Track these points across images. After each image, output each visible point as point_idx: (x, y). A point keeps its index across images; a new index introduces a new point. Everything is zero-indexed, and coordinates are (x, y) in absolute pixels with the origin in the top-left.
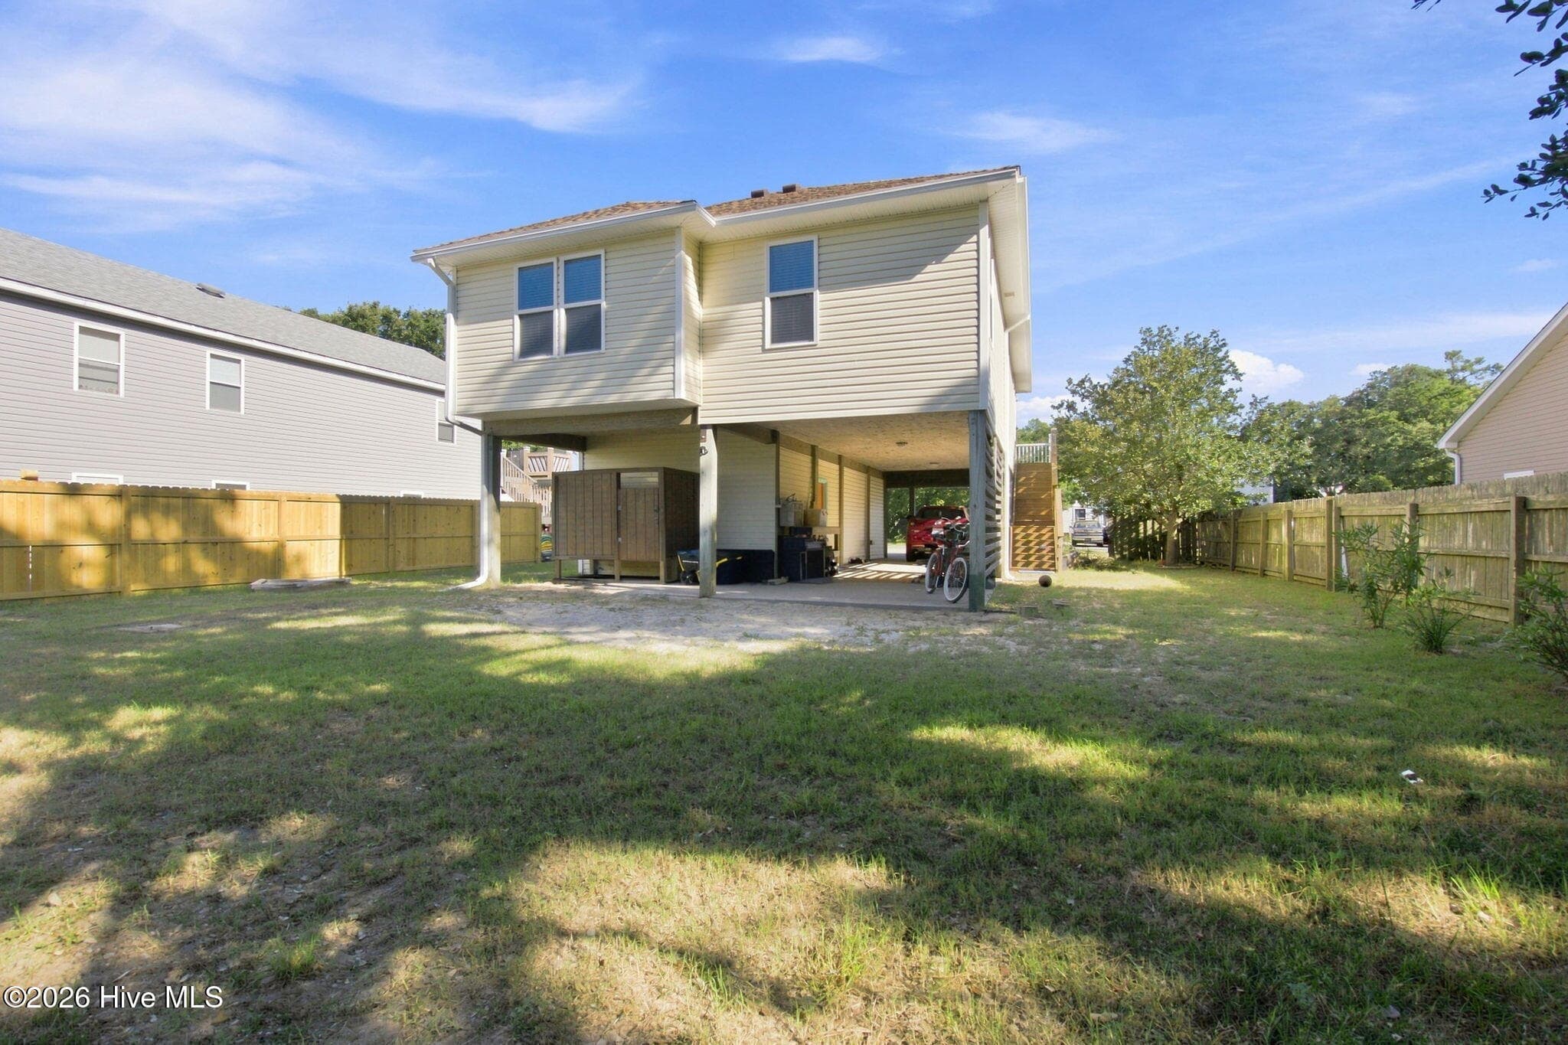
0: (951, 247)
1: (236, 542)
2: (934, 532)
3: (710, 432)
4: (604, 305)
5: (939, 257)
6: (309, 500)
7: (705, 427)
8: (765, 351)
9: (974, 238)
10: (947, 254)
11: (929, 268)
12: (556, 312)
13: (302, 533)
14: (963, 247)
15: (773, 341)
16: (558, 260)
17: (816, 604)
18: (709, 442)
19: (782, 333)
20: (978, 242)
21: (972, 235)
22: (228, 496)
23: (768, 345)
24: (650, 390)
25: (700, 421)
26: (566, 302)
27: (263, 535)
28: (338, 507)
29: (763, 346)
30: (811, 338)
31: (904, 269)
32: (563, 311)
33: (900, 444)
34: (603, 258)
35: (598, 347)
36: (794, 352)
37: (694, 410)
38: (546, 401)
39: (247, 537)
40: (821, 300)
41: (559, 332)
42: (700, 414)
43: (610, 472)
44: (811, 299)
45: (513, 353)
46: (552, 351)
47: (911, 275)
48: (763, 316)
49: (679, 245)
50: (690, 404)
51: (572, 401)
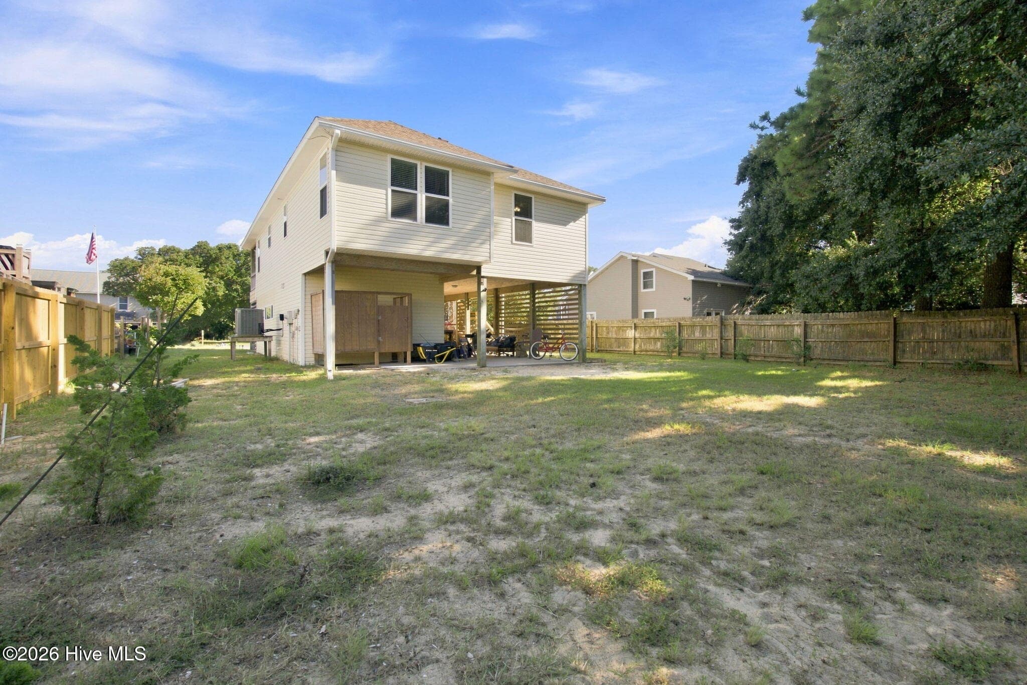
3: (485, 280)
4: (451, 201)
5: (575, 220)
7: (484, 277)
8: (511, 243)
9: (584, 217)
11: (571, 224)
12: (419, 196)
14: (581, 219)
15: (516, 240)
16: (421, 164)
18: (484, 284)
19: (519, 237)
23: (513, 241)
25: (483, 274)
26: (426, 192)
29: (511, 241)
30: (531, 242)
32: (424, 197)
34: (450, 173)
35: (447, 224)
36: (523, 247)
37: (479, 268)
40: (535, 226)
41: (421, 209)
42: (483, 269)
43: (373, 293)
44: (530, 224)
45: (386, 213)
46: (415, 219)
47: (565, 225)
48: (512, 226)
49: (492, 183)
50: (478, 265)
51: (430, 253)
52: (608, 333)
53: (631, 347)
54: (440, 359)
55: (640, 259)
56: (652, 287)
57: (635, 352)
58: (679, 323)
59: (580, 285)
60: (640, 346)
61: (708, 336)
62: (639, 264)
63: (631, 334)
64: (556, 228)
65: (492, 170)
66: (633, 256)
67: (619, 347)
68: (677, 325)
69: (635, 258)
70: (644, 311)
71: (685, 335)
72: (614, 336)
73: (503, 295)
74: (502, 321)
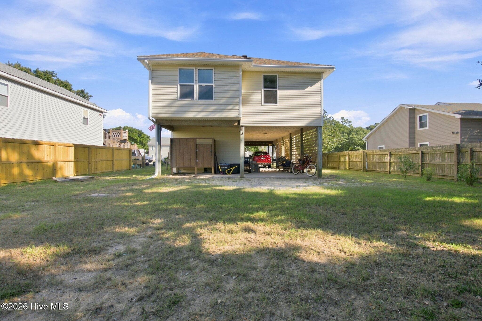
0: (314, 83)
1: (39, 162)
2: (262, 159)
3: (243, 128)
4: (214, 85)
5: (311, 85)
6: (64, 146)
7: (242, 126)
8: (262, 105)
9: (320, 82)
10: (313, 85)
11: (308, 88)
12: (195, 86)
13: (62, 159)
14: (317, 84)
15: (264, 103)
16: (196, 69)
17: (274, 178)
18: (243, 130)
19: (267, 100)
20: (321, 83)
21: (319, 81)
22: (36, 143)
23: (263, 104)
24: (231, 114)
25: (241, 124)
26: (199, 83)
27: (49, 160)
28: (72, 149)
29: (261, 104)
30: (276, 103)
31: (302, 87)
32: (198, 85)
33: (265, 133)
34: (213, 70)
35: (212, 98)
36: (270, 107)
37: (239, 122)
38: (191, 114)
39: (42, 160)
40: (279, 93)
41: (196, 92)
42: (241, 122)
43: (194, 138)
44: (276, 91)
45: (177, 97)
46: (193, 98)
47: (304, 89)
48: (261, 95)
49: (241, 71)
50: (239, 119)
51: (201, 115)
52: (373, 159)
53: (386, 168)
54: (229, 172)
55: (416, 108)
56: (426, 127)
57: (390, 172)
58: (422, 152)
59: (317, 127)
60: (394, 168)
61: (446, 162)
62: (416, 112)
63: (387, 159)
64: (294, 92)
65: (240, 63)
66: (409, 106)
67: (380, 168)
68: (420, 153)
69: (412, 107)
70: (419, 144)
71: (427, 160)
72: (378, 161)
73: (294, 137)
74: (294, 152)
